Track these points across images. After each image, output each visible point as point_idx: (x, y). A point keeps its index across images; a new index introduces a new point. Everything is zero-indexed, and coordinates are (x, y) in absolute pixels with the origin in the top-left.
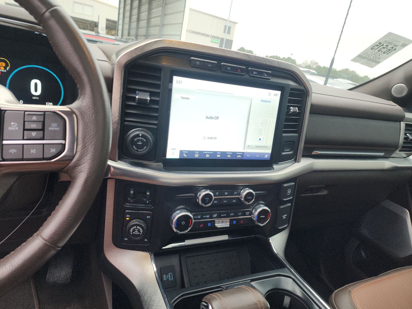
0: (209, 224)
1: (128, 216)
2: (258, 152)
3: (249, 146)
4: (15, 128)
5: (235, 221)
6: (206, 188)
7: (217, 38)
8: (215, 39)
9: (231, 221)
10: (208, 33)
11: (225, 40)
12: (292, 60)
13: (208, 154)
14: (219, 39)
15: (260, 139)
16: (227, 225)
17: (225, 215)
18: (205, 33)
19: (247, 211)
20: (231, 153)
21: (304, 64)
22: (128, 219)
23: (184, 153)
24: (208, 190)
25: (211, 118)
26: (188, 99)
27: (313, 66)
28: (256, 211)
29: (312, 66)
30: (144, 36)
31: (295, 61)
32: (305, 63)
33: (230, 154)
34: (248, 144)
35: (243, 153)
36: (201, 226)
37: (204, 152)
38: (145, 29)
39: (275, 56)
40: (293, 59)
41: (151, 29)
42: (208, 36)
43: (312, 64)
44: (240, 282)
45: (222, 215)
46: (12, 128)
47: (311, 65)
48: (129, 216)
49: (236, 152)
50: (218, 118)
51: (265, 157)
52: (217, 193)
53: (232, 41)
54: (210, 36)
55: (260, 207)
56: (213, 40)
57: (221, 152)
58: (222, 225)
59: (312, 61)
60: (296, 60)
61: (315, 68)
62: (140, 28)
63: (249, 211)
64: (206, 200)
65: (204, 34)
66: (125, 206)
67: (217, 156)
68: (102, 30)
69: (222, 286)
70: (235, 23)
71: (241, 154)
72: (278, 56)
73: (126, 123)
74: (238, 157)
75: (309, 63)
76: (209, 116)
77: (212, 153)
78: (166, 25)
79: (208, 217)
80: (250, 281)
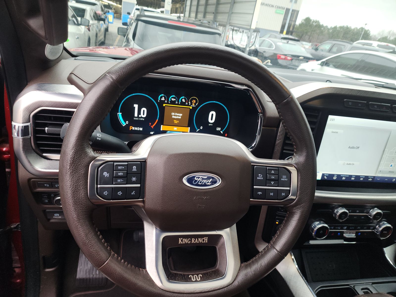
0: (339, 234)
1: (277, 221)
2: (387, 176)
3: (380, 171)
4: (261, 178)
5: (360, 233)
6: (343, 206)
7: (282, 8)
8: (279, 9)
9: (357, 234)
10: (272, 4)
11: (291, 11)
12: (365, 30)
13: (344, 177)
14: (284, 9)
15: (391, 166)
16: (353, 236)
17: (353, 228)
18: (270, 3)
19: (371, 226)
20: (364, 177)
22: (277, 223)
23: (325, 176)
24: (344, 208)
25: (353, 148)
26: (337, 132)
27: (390, 37)
28: (380, 227)
29: (388, 37)
30: (213, 13)
32: (381, 34)
33: (362, 178)
34: (379, 169)
35: (374, 177)
36: (332, 235)
37: (341, 176)
38: (214, 6)
40: (367, 29)
41: (221, 6)
42: (273, 6)
43: (389, 35)
44: (364, 283)
45: (351, 228)
46: (259, 178)
47: (387, 37)
48: (279, 221)
49: (368, 176)
50: (359, 147)
51: (393, 181)
52: (350, 211)
55: (384, 224)
56: (277, 11)
57: (356, 176)
58: (349, 236)
59: (389, 32)
60: (370, 31)
61: (392, 40)
62: (209, 5)
63: (373, 226)
64: (343, 216)
65: (268, 4)
66: (277, 214)
67: (352, 179)
68: (168, 4)
69: (350, 284)
71: (373, 177)
72: (349, 26)
73: (284, 151)
74: (369, 180)
75: (385, 34)
76: (351, 146)
77: (348, 176)
78: (237, 2)
79: (339, 228)
80: (371, 283)
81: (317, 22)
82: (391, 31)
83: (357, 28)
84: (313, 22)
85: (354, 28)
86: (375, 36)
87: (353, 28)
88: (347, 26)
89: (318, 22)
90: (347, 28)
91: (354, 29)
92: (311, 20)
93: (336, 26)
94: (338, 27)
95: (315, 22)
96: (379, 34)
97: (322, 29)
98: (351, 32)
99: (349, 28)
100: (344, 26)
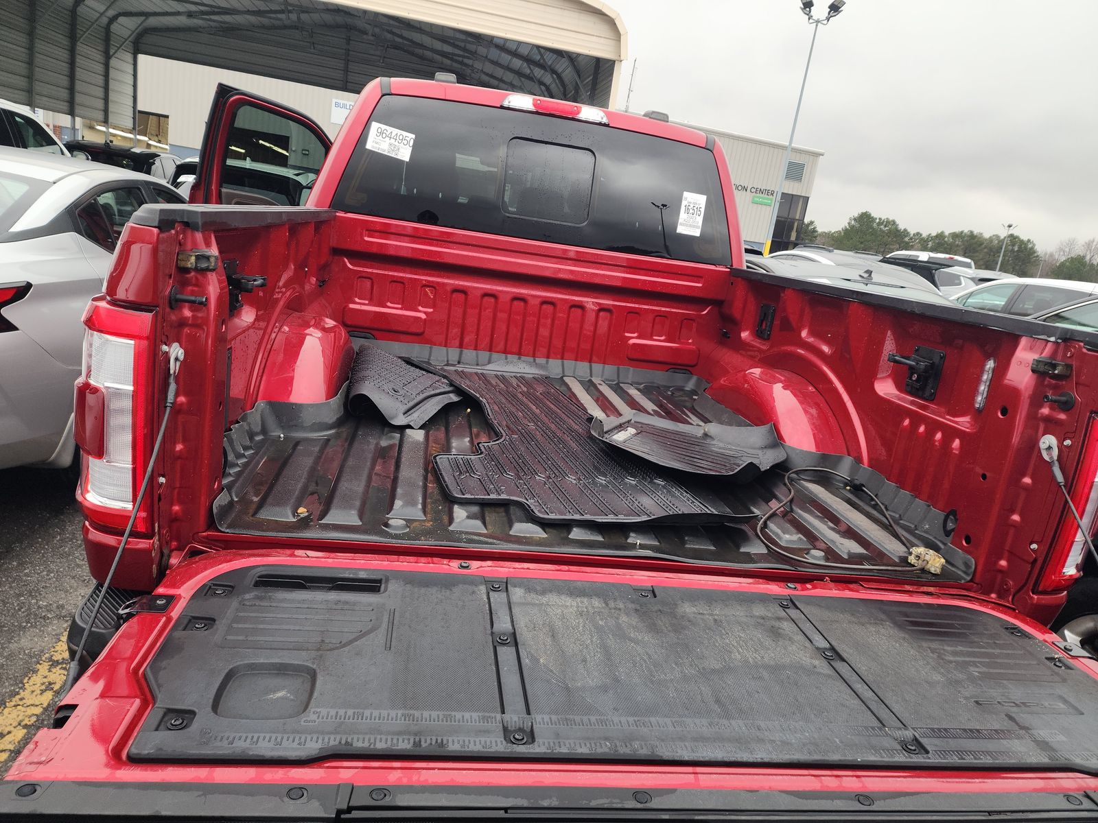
7: (771, 193)
8: (761, 195)
10: (744, 183)
12: (1022, 241)
21: (1062, 253)
29: (1088, 258)
31: (1030, 246)
32: (1067, 250)
39: (966, 231)
42: (744, 189)
47: (1084, 257)
53: (806, 199)
54: (749, 190)
56: (756, 199)
70: (817, 155)
72: (975, 233)
75: (1078, 251)
81: (889, 223)
82: (1093, 241)
83: (997, 236)
84: (880, 223)
85: (990, 237)
86: (1051, 255)
87: (987, 235)
88: (972, 232)
89: (894, 222)
90: (972, 236)
91: (991, 240)
92: (873, 219)
93: (942, 233)
94: (947, 233)
95: (885, 223)
96: (1061, 250)
97: (907, 239)
98: (983, 246)
99: (976, 236)
100: (962, 232)
